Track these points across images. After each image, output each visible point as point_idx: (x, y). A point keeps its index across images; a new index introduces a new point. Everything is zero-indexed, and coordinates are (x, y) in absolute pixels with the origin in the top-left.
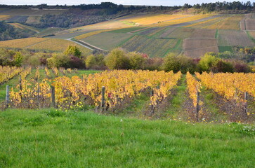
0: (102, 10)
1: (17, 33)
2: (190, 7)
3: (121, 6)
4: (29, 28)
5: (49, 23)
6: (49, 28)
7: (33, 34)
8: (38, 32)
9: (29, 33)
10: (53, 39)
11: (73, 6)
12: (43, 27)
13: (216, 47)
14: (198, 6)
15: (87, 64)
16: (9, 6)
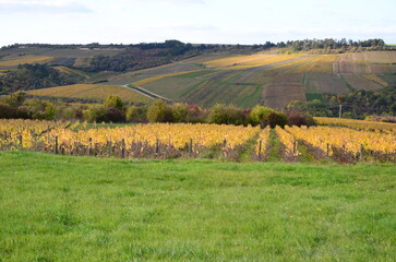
0: (166, 50)
1: (63, 78)
2: (273, 45)
3: (189, 45)
4: (76, 72)
5: (101, 66)
6: (101, 73)
7: (82, 80)
8: (88, 77)
9: (78, 79)
10: (106, 85)
11: (131, 45)
12: (94, 71)
13: (303, 95)
14: (282, 45)
15: (128, 116)
16: (53, 46)
